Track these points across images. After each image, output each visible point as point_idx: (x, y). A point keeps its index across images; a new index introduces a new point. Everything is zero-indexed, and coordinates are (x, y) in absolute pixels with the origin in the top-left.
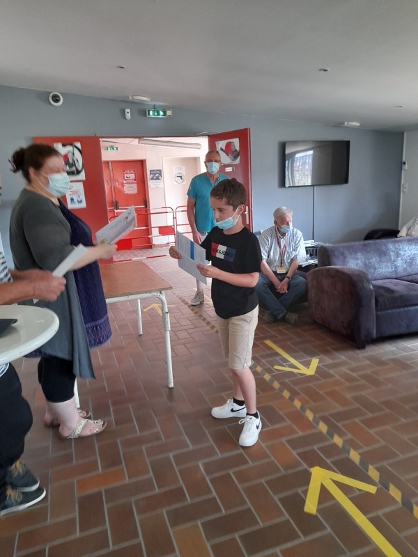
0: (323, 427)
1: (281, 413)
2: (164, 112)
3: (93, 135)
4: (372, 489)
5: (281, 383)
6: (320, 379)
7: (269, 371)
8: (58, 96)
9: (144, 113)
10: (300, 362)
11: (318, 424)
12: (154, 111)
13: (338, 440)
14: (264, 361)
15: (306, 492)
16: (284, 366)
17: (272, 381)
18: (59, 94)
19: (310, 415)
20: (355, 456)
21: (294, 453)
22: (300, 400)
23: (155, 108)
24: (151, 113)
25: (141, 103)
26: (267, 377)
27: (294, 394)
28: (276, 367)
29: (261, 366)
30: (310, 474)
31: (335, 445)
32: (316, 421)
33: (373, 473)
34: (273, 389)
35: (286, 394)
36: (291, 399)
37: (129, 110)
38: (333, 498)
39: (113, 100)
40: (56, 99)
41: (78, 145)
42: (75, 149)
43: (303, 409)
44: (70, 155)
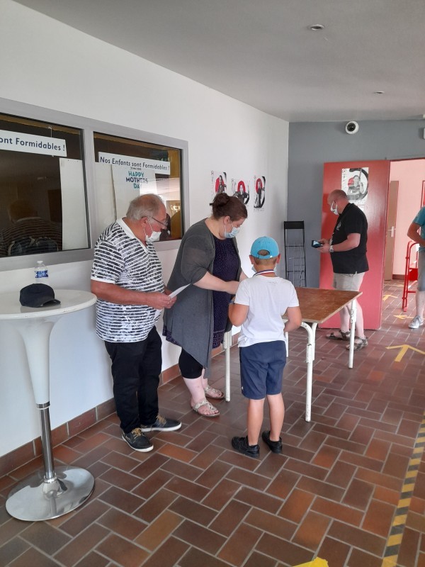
3: (383, 159)
8: (354, 125)
40: (352, 128)
41: (366, 169)
42: (362, 174)
44: (356, 180)
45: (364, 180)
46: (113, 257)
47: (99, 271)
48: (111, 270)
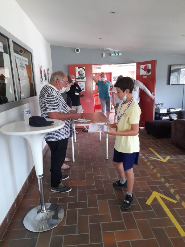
0: (163, 180)
1: (147, 173)
2: (118, 54)
3: (90, 64)
4: (175, 202)
5: (151, 163)
6: (168, 164)
7: (147, 158)
8: (78, 49)
9: (110, 55)
10: (162, 157)
11: (161, 178)
12: (114, 54)
13: (167, 185)
14: (146, 155)
15: (148, 198)
16: (154, 157)
17: (147, 162)
19: (159, 175)
20: (172, 191)
21: (148, 186)
22: (156, 170)
25: (109, 51)
26: (146, 160)
27: (155, 167)
28: (151, 157)
29: (145, 157)
30: (152, 193)
31: (166, 186)
33: (178, 197)
34: (147, 165)
35: (152, 167)
36: (153, 169)
37: (104, 54)
38: (158, 202)
39: (98, 50)
41: (84, 68)
42: (83, 69)
43: (157, 173)
44: (81, 71)
45: (84, 71)
46: (55, 100)
48: (57, 105)
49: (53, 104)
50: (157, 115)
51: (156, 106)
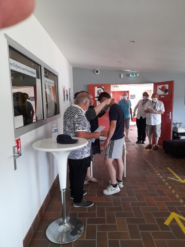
0: (181, 201)
1: (165, 193)
2: (136, 75)
5: (169, 183)
7: (165, 178)
8: (98, 71)
9: (128, 75)
10: (180, 178)
14: (164, 174)
15: (166, 219)
17: (165, 182)
18: (98, 70)
19: (177, 196)
21: (166, 207)
22: (175, 190)
23: (133, 74)
24: (131, 75)
25: (127, 72)
26: (164, 180)
27: (173, 188)
28: (169, 178)
29: (162, 176)
32: (179, 198)
34: (165, 185)
35: (170, 187)
36: (171, 189)
37: (122, 75)
38: (177, 223)
39: (117, 71)
40: (97, 72)
43: (175, 193)
47: (82, 127)
49: (82, 124)
50: (175, 135)
51: (174, 126)
